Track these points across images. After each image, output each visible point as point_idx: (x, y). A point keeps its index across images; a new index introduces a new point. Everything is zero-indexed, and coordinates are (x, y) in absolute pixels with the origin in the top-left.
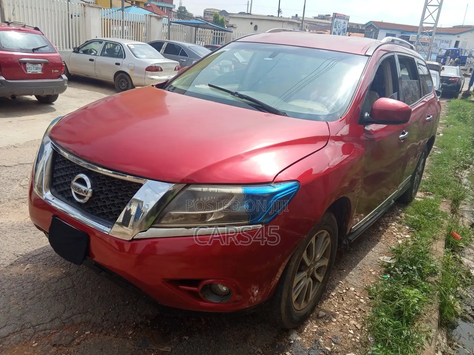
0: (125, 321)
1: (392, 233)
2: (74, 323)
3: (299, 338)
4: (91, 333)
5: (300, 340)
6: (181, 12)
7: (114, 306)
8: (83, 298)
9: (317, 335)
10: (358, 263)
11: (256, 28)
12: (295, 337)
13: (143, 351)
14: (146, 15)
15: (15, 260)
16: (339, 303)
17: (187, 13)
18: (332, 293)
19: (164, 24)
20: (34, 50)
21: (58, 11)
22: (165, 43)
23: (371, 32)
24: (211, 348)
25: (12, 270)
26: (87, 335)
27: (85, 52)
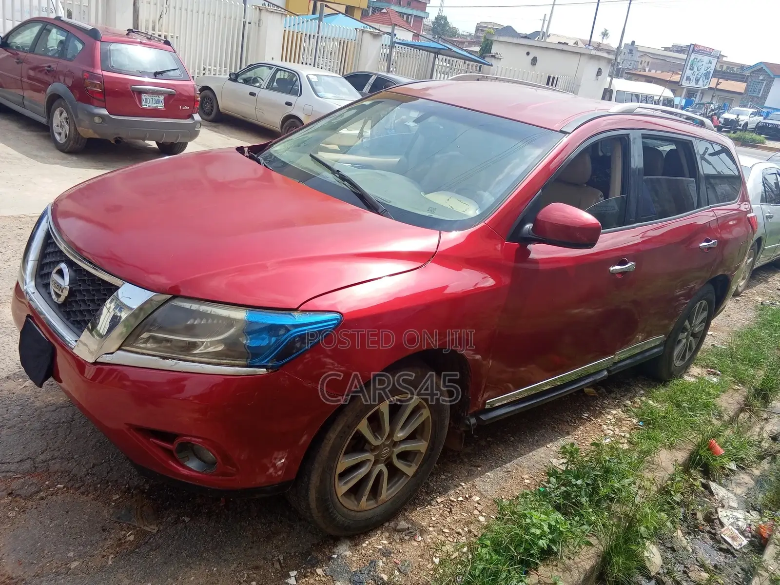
0: (117, 480)
1: (601, 425)
2: (49, 470)
3: (348, 553)
4: (64, 487)
5: (348, 556)
6: (439, 25)
7: (110, 457)
8: (77, 439)
9: (379, 554)
10: (510, 461)
11: (534, 61)
12: (344, 551)
13: (120, 525)
14: (356, 29)
15: (15, 372)
16: (441, 515)
17: (449, 26)
18: (438, 497)
19: (384, 45)
20: (156, 75)
21: (220, 16)
22: (373, 77)
23: (760, 81)
24: (212, 541)
25: (5, 385)
26: (59, 489)
27: (247, 81)
